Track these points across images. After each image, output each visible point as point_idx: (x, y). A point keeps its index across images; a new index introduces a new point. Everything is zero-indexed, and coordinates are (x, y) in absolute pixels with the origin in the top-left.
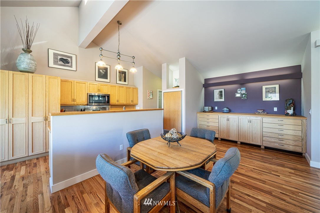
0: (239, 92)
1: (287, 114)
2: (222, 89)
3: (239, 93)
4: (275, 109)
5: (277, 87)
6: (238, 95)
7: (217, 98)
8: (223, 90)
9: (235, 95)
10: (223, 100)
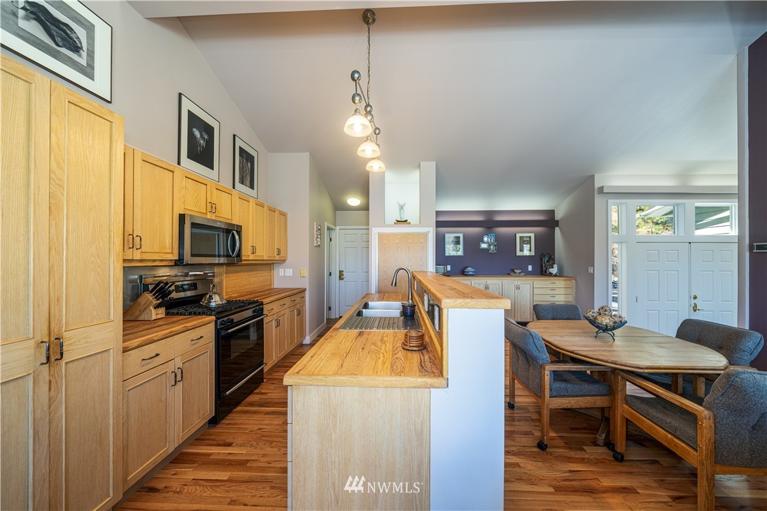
0: (485, 239)
1: (551, 275)
2: (460, 233)
3: (484, 243)
4: (530, 268)
5: (532, 235)
6: (484, 246)
7: (450, 250)
8: (461, 236)
9: (479, 245)
10: (460, 253)
